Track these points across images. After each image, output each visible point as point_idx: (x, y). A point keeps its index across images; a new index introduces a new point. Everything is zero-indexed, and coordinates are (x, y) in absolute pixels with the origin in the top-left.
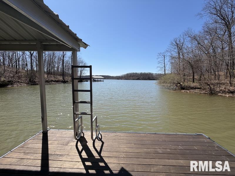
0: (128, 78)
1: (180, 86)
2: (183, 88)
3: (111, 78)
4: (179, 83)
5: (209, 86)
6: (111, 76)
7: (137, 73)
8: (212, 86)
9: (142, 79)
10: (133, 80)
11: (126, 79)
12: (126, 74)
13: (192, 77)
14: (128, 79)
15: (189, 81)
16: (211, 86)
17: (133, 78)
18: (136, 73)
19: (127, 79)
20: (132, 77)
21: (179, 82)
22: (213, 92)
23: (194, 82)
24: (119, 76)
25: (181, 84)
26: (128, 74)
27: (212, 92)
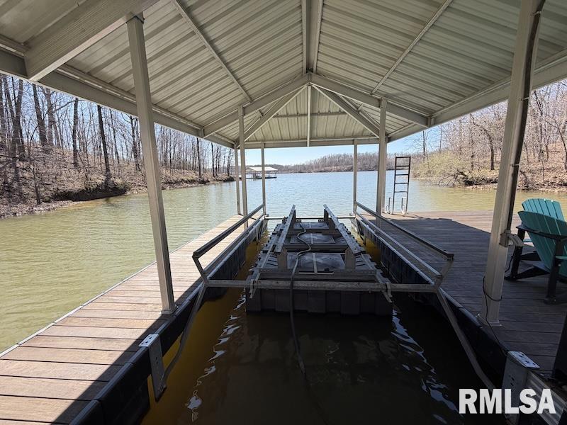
0: (326, 168)
1: (463, 178)
2: (469, 183)
4: (462, 173)
5: (524, 175)
8: (529, 176)
11: (321, 172)
13: (489, 159)
15: (484, 167)
16: (527, 174)
17: (338, 168)
18: (345, 155)
20: (336, 165)
21: (462, 171)
22: (530, 186)
23: (492, 168)
24: (303, 165)
25: (466, 174)
27: (527, 187)
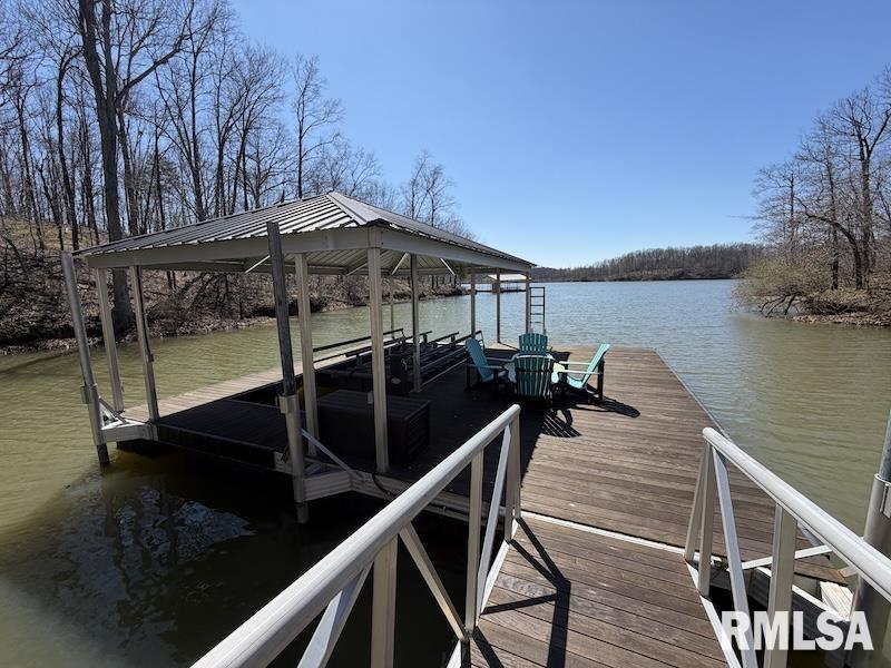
0: (631, 274)
3: (557, 277)
6: (557, 268)
7: (677, 252)
9: (703, 278)
10: (654, 279)
12: (620, 256)
14: (629, 279)
17: (656, 273)
19: (625, 276)
20: (652, 269)
24: (590, 268)
26: (629, 259)
